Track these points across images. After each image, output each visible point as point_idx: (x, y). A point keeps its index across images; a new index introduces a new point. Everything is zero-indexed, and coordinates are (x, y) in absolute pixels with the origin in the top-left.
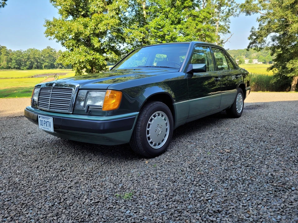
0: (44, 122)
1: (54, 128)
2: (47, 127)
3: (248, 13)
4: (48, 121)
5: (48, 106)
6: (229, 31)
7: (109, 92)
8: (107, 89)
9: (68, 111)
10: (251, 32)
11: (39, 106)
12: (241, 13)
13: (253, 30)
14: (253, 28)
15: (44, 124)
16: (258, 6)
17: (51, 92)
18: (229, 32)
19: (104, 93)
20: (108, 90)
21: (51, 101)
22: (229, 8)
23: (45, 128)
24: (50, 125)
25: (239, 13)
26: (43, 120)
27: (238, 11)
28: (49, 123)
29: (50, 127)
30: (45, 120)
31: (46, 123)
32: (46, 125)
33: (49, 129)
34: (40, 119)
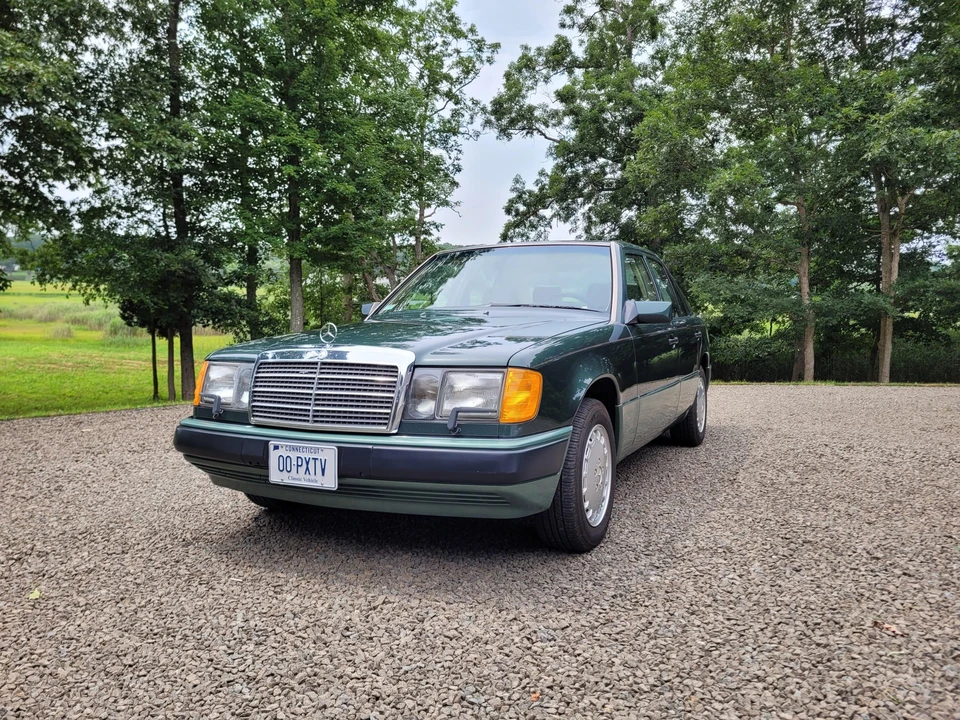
0: (294, 463)
1: (341, 476)
2: (307, 476)
3: (504, 132)
4: (315, 459)
5: (309, 416)
6: (456, 180)
7: (512, 375)
8: (507, 367)
9: (384, 428)
10: (513, 190)
11: (254, 416)
12: (487, 129)
13: (518, 186)
14: (517, 181)
15: (294, 468)
16: (537, 113)
17: (317, 376)
18: (454, 184)
19: (499, 377)
20: (510, 369)
21: (316, 400)
22: (454, 107)
23: (300, 480)
24: (323, 471)
25: (480, 129)
26: (294, 455)
27: (479, 119)
28: (318, 462)
29: (323, 474)
30: (302, 455)
31: (307, 463)
32: (307, 469)
33: (316, 482)
34: (280, 452)
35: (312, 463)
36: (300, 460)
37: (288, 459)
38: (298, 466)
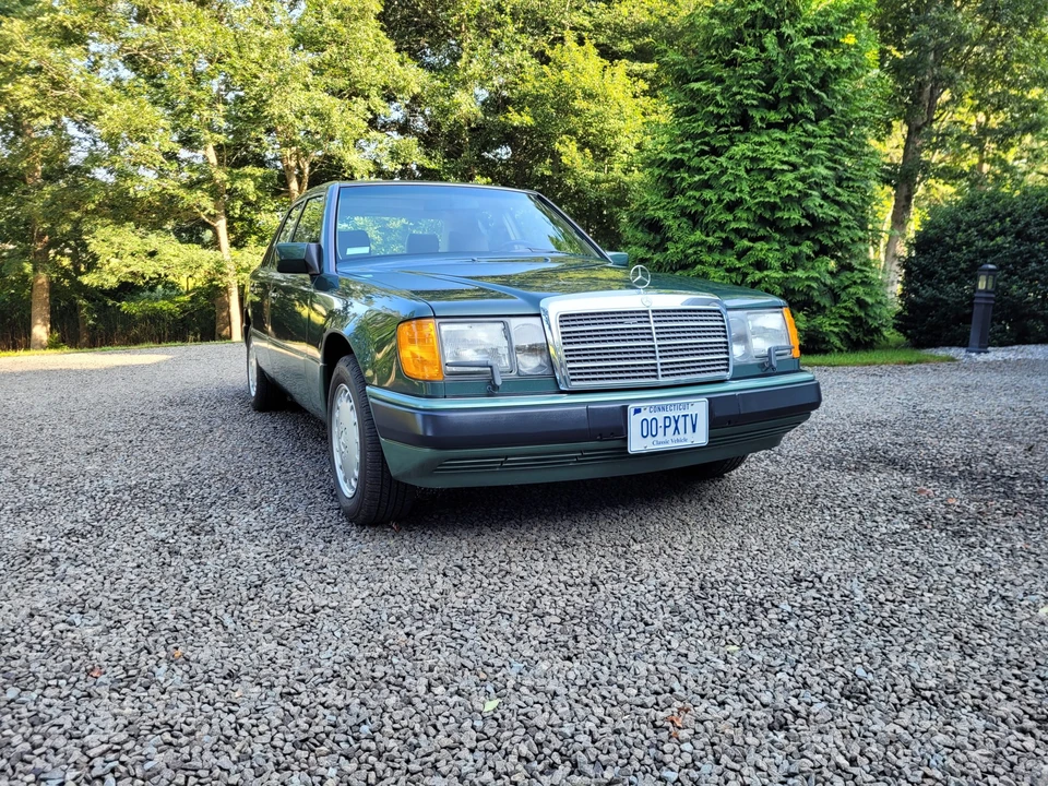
0: (661, 424)
1: (710, 429)
2: (677, 436)
4: (685, 416)
9: (726, 373)
15: (661, 431)
17: (652, 326)
20: (783, 309)
21: (660, 351)
23: (667, 443)
24: (694, 425)
26: (660, 416)
28: (688, 419)
29: (694, 431)
30: (671, 414)
31: (676, 422)
32: (676, 428)
33: (686, 440)
34: (644, 415)
35: (681, 421)
36: (667, 420)
37: (654, 422)
38: (665, 427)
